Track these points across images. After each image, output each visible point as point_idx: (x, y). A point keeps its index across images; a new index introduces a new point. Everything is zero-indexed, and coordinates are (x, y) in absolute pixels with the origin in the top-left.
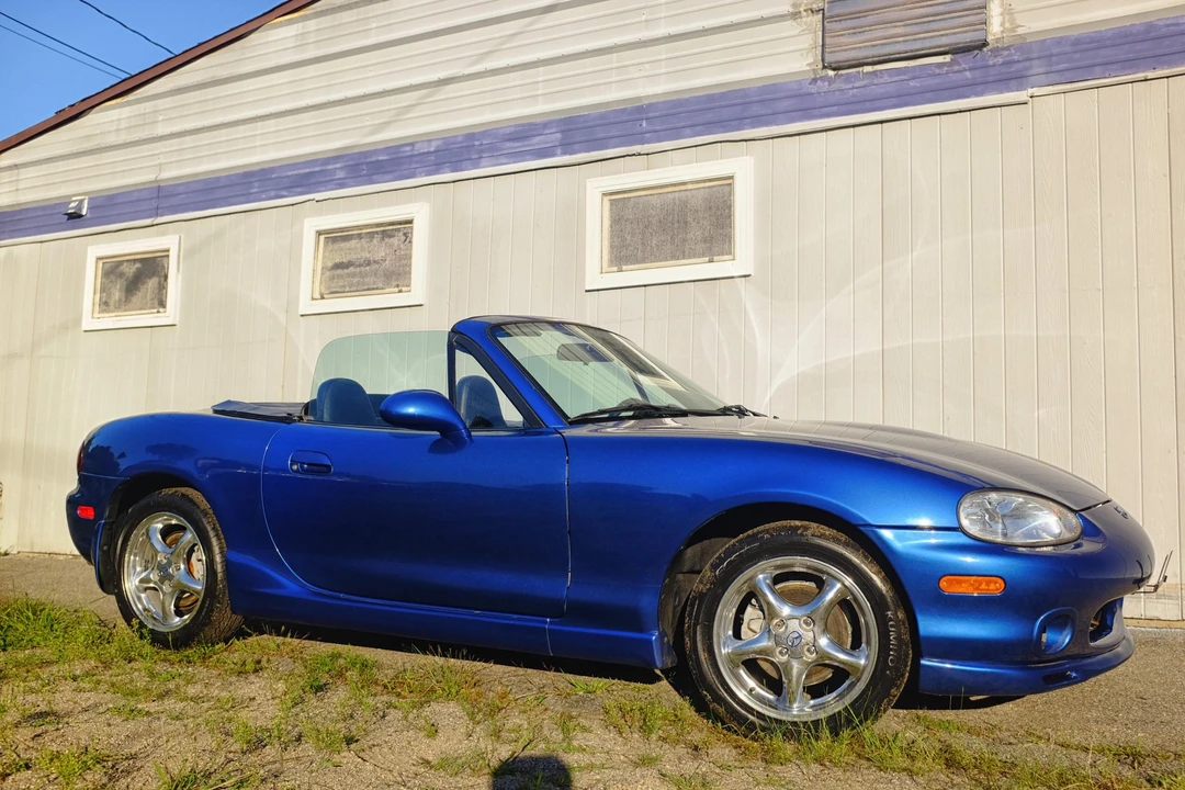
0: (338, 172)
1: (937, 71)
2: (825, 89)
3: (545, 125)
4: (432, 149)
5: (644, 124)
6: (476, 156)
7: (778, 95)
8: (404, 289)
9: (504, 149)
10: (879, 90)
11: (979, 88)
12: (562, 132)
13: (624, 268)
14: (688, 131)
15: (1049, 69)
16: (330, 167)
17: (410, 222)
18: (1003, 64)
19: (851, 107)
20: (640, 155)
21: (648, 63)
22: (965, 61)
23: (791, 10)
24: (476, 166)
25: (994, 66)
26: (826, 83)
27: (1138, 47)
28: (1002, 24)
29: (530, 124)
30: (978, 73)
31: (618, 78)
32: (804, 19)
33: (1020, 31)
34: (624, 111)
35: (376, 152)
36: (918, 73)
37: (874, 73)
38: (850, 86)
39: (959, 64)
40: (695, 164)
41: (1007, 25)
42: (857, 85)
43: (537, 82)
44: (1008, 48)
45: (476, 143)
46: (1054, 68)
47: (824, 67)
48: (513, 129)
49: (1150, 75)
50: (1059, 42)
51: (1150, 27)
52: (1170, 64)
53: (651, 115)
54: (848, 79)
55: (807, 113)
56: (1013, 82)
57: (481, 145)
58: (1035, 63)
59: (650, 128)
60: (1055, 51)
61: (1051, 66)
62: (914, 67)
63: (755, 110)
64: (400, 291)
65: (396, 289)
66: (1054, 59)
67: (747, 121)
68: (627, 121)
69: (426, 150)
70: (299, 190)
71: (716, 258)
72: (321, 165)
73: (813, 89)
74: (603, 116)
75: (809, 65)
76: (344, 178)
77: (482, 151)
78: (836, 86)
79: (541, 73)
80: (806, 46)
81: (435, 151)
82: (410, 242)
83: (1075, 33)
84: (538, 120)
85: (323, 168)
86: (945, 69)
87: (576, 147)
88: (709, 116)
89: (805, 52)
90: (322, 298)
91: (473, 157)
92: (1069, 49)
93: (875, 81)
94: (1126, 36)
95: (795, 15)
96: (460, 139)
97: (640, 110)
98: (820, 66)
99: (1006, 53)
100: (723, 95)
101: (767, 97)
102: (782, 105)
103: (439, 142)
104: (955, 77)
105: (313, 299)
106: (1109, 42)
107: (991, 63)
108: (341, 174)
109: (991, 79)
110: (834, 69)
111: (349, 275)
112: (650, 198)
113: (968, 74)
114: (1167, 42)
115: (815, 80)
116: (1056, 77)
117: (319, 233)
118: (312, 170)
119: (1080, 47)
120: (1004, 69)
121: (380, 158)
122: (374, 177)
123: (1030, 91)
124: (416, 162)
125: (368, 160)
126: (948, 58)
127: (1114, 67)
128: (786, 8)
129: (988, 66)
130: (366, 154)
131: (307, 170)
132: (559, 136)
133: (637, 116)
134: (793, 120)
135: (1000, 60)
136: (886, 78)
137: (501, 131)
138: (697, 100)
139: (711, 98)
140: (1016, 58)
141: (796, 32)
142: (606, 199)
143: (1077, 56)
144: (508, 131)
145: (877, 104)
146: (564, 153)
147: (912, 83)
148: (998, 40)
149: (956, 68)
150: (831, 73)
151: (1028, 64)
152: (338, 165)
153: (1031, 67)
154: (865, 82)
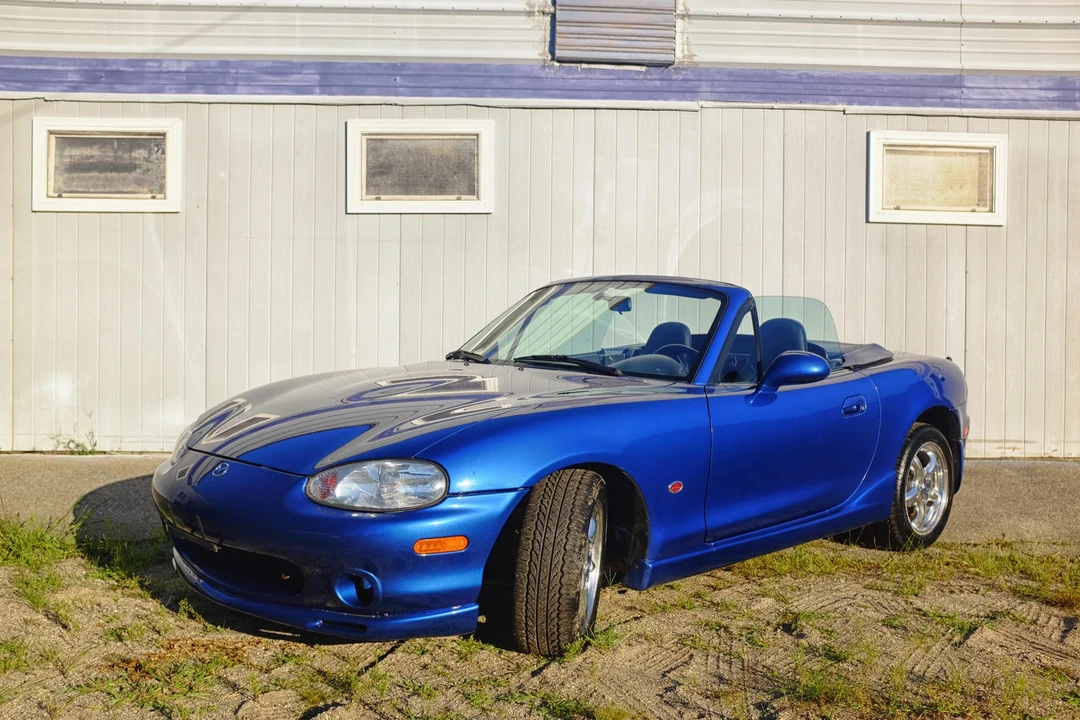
0: (70, 75)
1: (636, 77)
2: (552, 76)
3: (303, 66)
4: (183, 69)
5: (398, 79)
6: (232, 83)
7: (515, 74)
8: (158, 196)
9: (260, 81)
10: (594, 84)
11: (666, 94)
12: (320, 74)
13: (382, 197)
14: (438, 91)
15: (712, 89)
16: (60, 68)
17: (164, 135)
18: (682, 80)
19: (571, 93)
20: (396, 105)
21: (402, 28)
22: (656, 73)
23: (528, 9)
24: (232, 91)
25: (676, 80)
26: (552, 71)
27: (768, 85)
28: (683, 51)
29: (288, 63)
30: (665, 83)
31: (374, 36)
32: (536, 18)
33: (696, 59)
34: (379, 65)
35: (115, 61)
36: (621, 76)
37: (590, 69)
38: (571, 77)
39: (651, 74)
40: (444, 120)
41: (686, 52)
42: (576, 76)
43: (294, 26)
44: (685, 69)
45: (232, 71)
46: (716, 90)
47: (553, 59)
48: (270, 64)
49: (775, 106)
50: (720, 71)
51: (774, 73)
52: (786, 101)
53: (405, 72)
54: (569, 71)
55: (538, 92)
56: (688, 95)
57: (238, 73)
58: (704, 83)
59: (404, 83)
60: (717, 78)
61: (714, 87)
62: (619, 70)
63: (496, 83)
64: (154, 198)
65: (150, 195)
66: (716, 83)
67: (490, 91)
68: (383, 75)
69: (175, 69)
70: (19, 85)
71: (463, 197)
72: (48, 64)
73: (542, 74)
74: (360, 66)
75: (540, 54)
76: (78, 82)
77: (237, 79)
78: (561, 74)
79: (298, 19)
80: (537, 39)
81: (185, 72)
82: (164, 153)
83: (730, 68)
84: (296, 60)
85: (50, 67)
86: (642, 76)
87: (334, 89)
88: (457, 82)
89: (536, 44)
90: (60, 196)
91: (229, 83)
92: (726, 78)
93: (590, 76)
94: (760, 76)
95: (530, 14)
96: (213, 64)
97: (394, 66)
98: (550, 57)
99: (684, 73)
100: (468, 67)
101: (506, 74)
102: (518, 83)
103: (191, 64)
104: (649, 83)
105: (48, 196)
106: (750, 79)
107: (674, 78)
108: (76, 78)
109: (674, 89)
110: (559, 61)
111: (92, 178)
112: (408, 142)
113: (658, 83)
114: (784, 85)
115: (544, 67)
116: (717, 96)
117: (51, 133)
118: (36, 67)
119: (732, 78)
120: (683, 84)
121: (122, 69)
122: (116, 86)
123: (702, 103)
124: (166, 79)
125: (108, 68)
126: (644, 69)
127: (753, 96)
128: (523, 7)
129: (671, 80)
130: (105, 62)
131: (29, 67)
132: (317, 77)
133: (392, 72)
134: (526, 96)
135: (681, 77)
136: (598, 76)
137: (258, 64)
138: (447, 67)
139: (458, 67)
140: (691, 77)
141: (530, 26)
142: (365, 138)
143: (731, 84)
144: (265, 65)
145: (592, 94)
146: (322, 93)
147: (617, 83)
148: (680, 63)
149: (650, 77)
150: (557, 64)
151: (698, 83)
152: (71, 68)
153: (700, 86)
154: (582, 76)
